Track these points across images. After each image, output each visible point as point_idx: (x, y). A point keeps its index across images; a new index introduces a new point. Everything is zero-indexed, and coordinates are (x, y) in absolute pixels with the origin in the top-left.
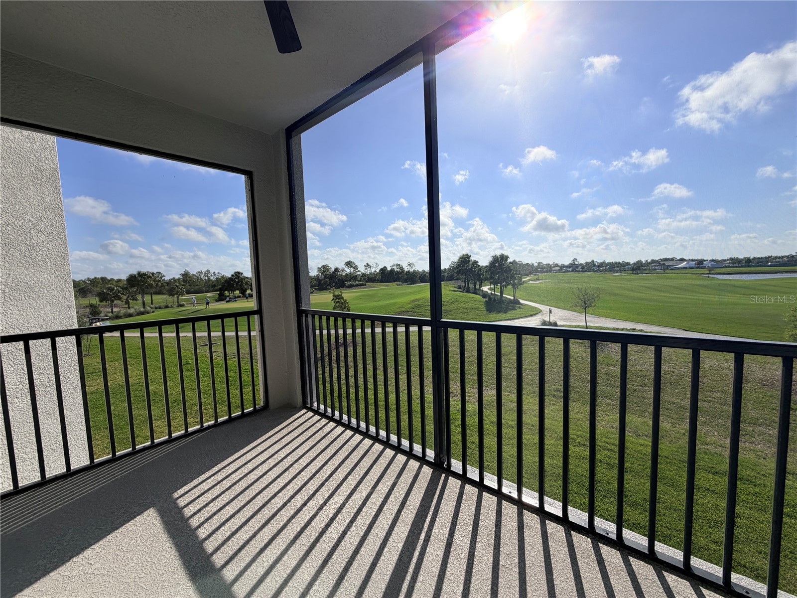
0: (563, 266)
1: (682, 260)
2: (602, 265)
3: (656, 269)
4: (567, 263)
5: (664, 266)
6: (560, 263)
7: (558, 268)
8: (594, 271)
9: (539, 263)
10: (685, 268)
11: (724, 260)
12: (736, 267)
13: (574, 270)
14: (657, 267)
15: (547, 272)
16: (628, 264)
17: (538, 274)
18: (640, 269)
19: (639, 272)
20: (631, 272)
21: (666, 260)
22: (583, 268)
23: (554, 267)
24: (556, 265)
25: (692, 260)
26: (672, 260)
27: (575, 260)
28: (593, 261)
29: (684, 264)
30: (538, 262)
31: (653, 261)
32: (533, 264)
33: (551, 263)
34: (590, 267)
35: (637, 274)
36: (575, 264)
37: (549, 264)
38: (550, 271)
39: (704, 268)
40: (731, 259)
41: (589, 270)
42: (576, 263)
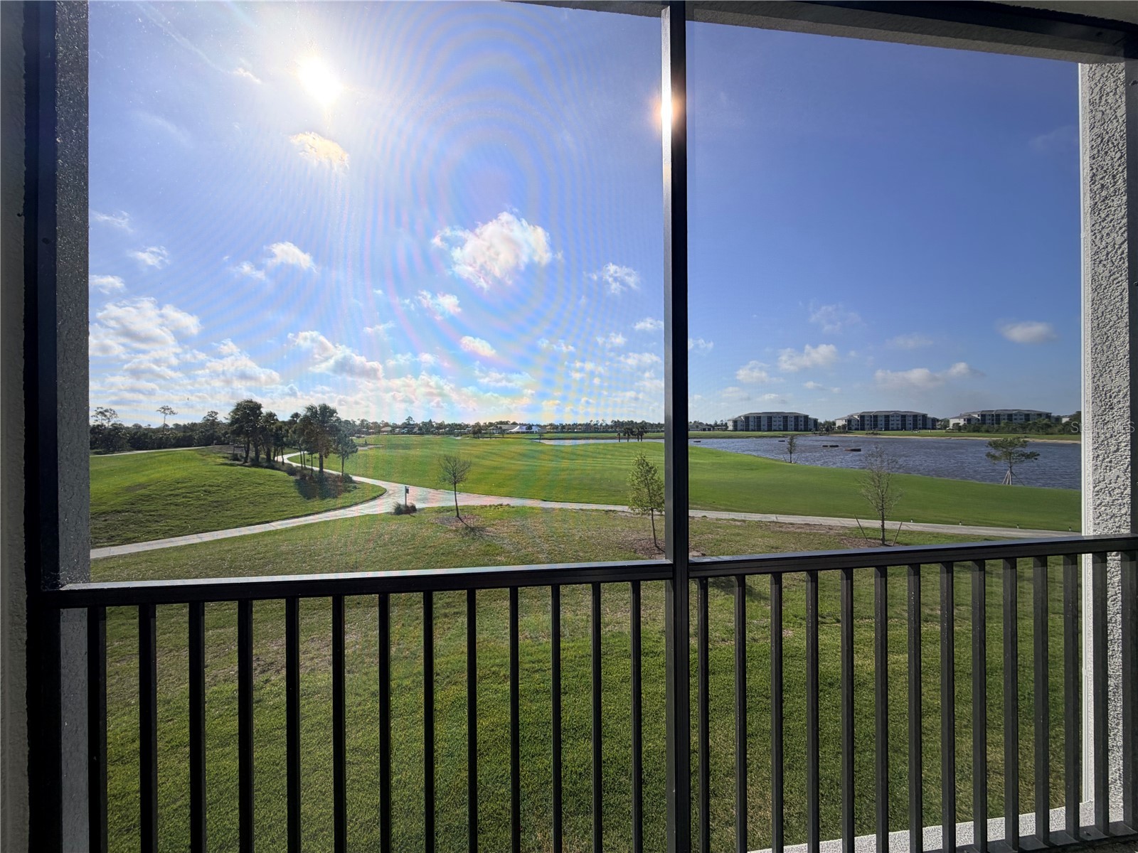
0: (395, 427)
1: (515, 424)
2: (441, 426)
3: (494, 433)
4: (399, 423)
5: (500, 429)
6: (391, 422)
7: (390, 429)
8: (432, 433)
9: (363, 421)
10: (518, 433)
11: (545, 426)
12: (555, 432)
13: (410, 432)
14: (495, 431)
15: (373, 433)
16: (467, 426)
17: (363, 436)
18: (480, 433)
19: (480, 435)
20: (472, 435)
21: (501, 423)
22: (420, 429)
23: (383, 427)
24: (387, 425)
25: (522, 425)
26: (506, 423)
27: (410, 418)
28: (430, 421)
29: (516, 429)
30: (361, 418)
31: (491, 424)
32: (354, 422)
33: (379, 421)
34: (427, 429)
35: (478, 438)
36: (409, 424)
37: (376, 423)
38: (379, 432)
39: (533, 433)
40: (551, 425)
41: (428, 432)
42: (411, 422)
